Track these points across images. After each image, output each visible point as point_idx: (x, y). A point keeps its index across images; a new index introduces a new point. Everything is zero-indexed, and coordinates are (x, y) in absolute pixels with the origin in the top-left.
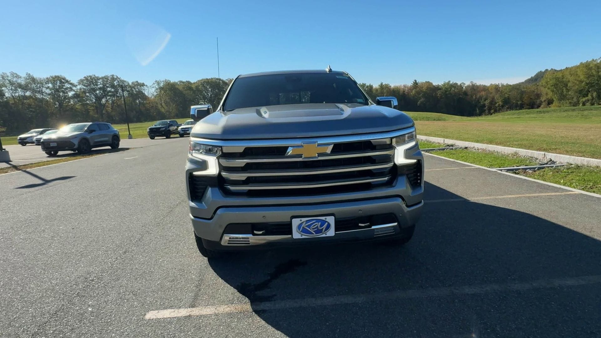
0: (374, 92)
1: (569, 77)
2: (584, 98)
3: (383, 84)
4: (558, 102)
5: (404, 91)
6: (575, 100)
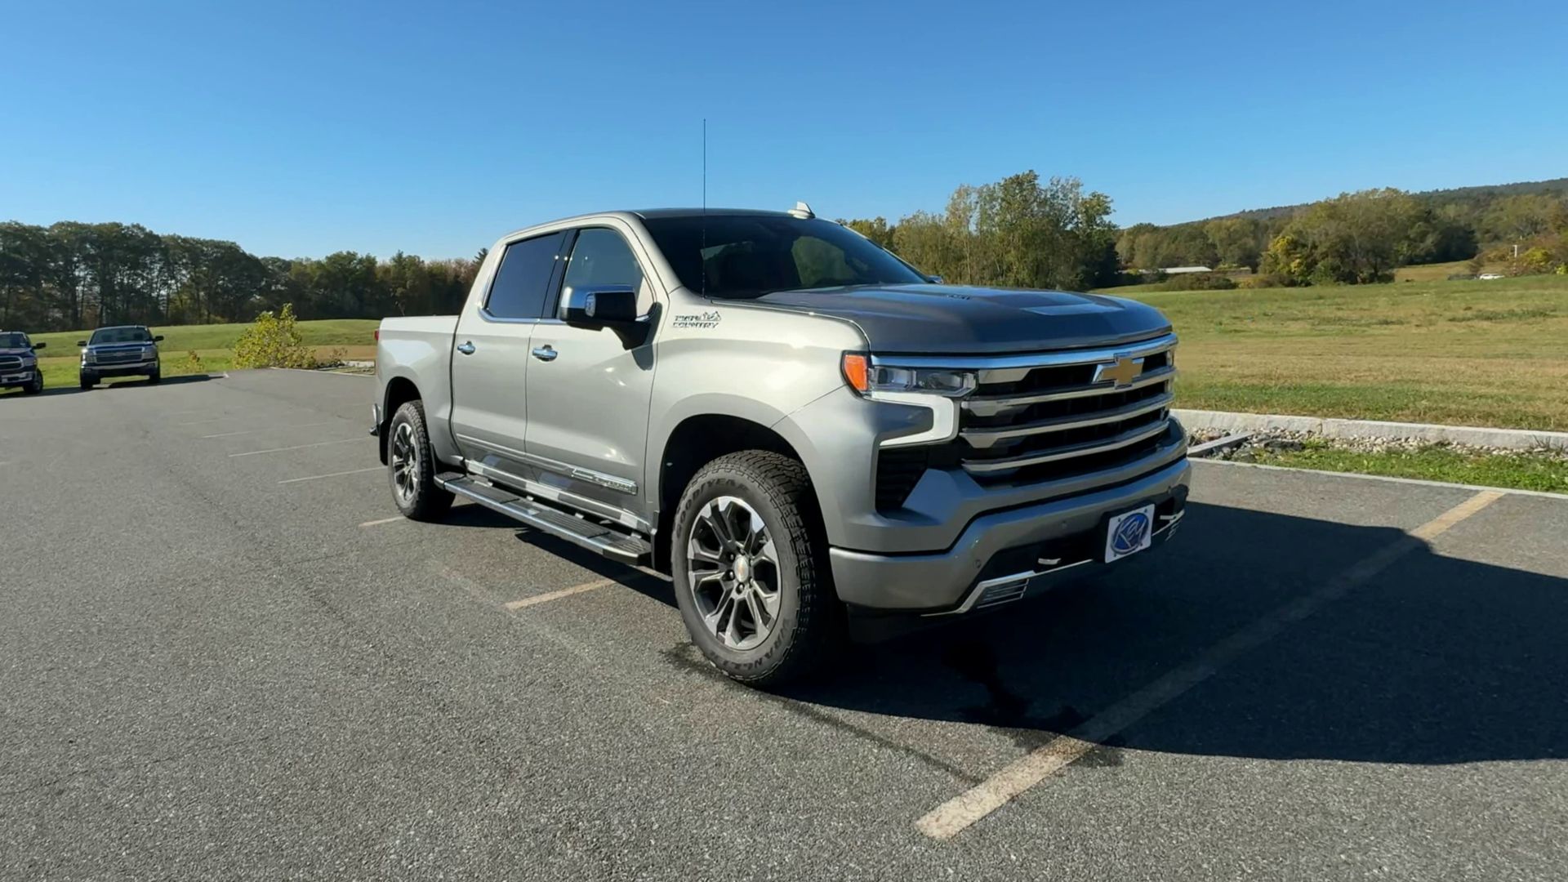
0: (380, 275)
3: (404, 256)
5: (457, 276)
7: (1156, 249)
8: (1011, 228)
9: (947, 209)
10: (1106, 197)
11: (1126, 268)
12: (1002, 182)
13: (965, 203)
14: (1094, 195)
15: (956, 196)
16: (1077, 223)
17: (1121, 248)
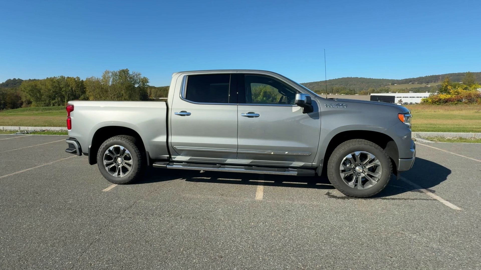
1: (40, 86)
2: (53, 101)
4: (36, 102)
6: (47, 102)
7: (156, 93)
8: (122, 84)
9: (102, 77)
10: (147, 78)
11: (149, 97)
12: (119, 71)
13: (108, 76)
14: (144, 78)
15: (105, 73)
16: (140, 84)
17: (148, 91)
